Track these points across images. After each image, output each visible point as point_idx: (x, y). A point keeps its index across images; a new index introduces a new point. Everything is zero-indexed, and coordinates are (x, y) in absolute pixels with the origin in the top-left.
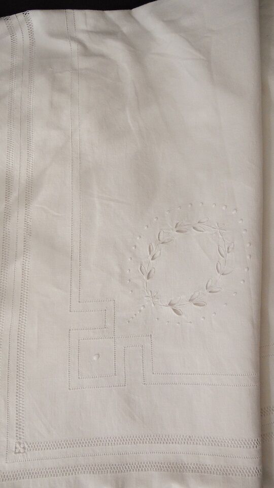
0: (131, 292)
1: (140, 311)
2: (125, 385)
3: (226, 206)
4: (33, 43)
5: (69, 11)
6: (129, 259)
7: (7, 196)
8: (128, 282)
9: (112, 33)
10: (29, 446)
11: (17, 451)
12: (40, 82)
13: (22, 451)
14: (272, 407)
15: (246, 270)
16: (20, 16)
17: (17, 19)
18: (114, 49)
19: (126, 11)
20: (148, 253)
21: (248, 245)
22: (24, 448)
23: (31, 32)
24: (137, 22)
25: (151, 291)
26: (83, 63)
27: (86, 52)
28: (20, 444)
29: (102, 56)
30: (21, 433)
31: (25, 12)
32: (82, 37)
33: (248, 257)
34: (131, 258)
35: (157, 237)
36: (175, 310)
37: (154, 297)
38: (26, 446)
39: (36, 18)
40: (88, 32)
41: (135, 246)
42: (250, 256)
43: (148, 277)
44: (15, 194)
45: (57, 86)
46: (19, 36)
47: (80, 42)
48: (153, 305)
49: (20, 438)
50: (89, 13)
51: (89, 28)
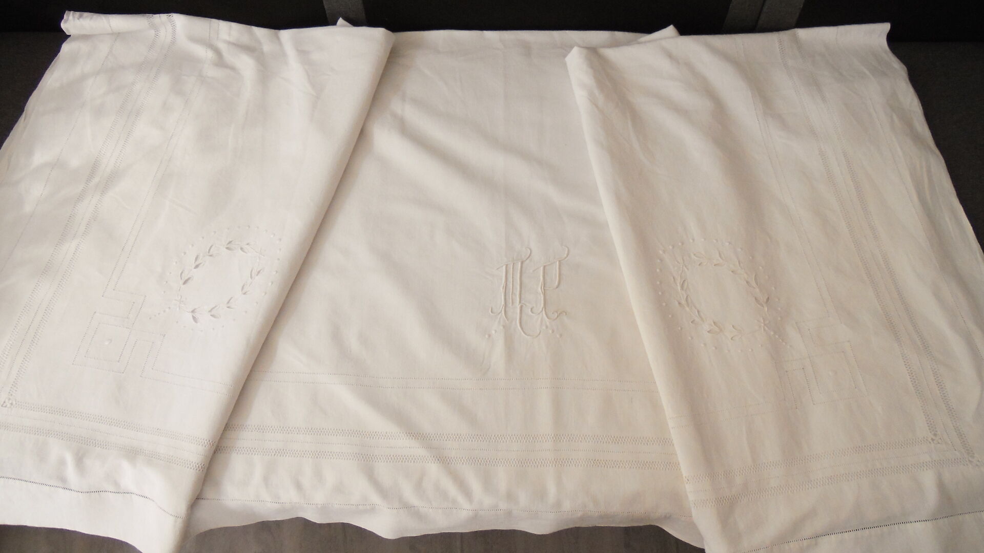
0: (163, 293)
1: (164, 311)
2: (123, 373)
3: (274, 235)
4: (174, 42)
5: (214, 21)
6: (175, 264)
7: (89, 180)
8: (165, 283)
9: (249, 49)
10: (16, 404)
11: (4, 405)
12: (164, 81)
13: (9, 405)
14: (245, 425)
15: (263, 294)
16: (164, 17)
17: (161, 19)
18: (246, 64)
19: (272, 31)
20: (194, 261)
21: (275, 273)
22: (12, 404)
23: (174, 31)
24: (280, 44)
25: (181, 296)
26: (212, 72)
27: (220, 62)
28: (9, 399)
29: (233, 68)
30: (14, 391)
31: (170, 14)
32: (222, 46)
33: (270, 284)
34: (176, 263)
35: (208, 248)
36: (194, 318)
37: (182, 301)
38: (14, 403)
39: (179, 21)
40: (229, 43)
41: (185, 253)
42: (272, 283)
43: (185, 283)
44: (96, 180)
45: (177, 88)
46: (162, 33)
47: (217, 52)
48: (178, 309)
49: (11, 395)
50: (235, 26)
51: (232, 39)
